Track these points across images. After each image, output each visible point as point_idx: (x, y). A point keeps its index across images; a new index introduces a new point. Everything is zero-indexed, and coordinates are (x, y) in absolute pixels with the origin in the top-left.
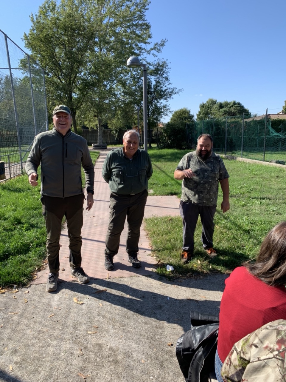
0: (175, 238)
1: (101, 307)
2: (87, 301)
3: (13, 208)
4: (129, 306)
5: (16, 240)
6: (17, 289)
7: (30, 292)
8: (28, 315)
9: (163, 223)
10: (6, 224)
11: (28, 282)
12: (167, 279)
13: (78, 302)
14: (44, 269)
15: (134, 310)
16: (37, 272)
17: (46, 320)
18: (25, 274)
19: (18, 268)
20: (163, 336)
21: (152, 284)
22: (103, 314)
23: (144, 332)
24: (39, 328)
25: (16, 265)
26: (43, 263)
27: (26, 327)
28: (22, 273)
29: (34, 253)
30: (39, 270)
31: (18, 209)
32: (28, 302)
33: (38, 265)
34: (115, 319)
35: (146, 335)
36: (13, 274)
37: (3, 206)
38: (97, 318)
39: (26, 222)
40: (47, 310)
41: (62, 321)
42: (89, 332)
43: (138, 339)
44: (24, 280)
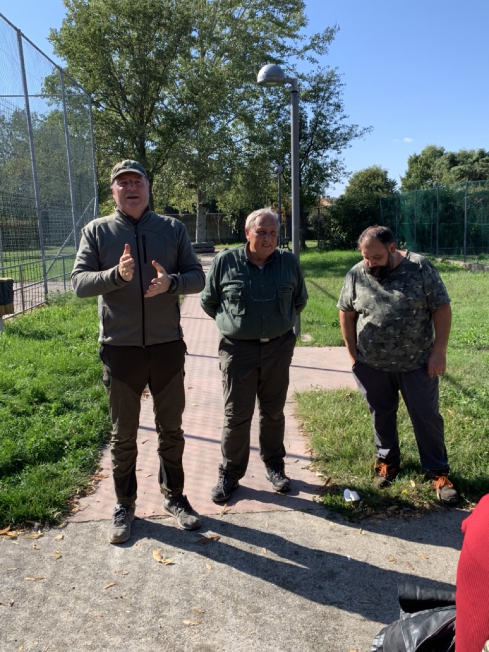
0: (361, 434)
1: (209, 571)
2: (180, 559)
3: (30, 370)
4: (266, 571)
5: (37, 433)
6: (39, 532)
7: (66, 537)
8: (63, 584)
9: (334, 402)
10: (16, 401)
11: (62, 519)
12: (346, 517)
13: (163, 561)
14: (93, 493)
15: (278, 579)
16: (79, 498)
17: (98, 594)
18: (55, 501)
19: (42, 488)
20: (339, 636)
21: (313, 528)
22: (214, 587)
23: (299, 625)
24: (84, 609)
25: (39, 483)
26: (91, 481)
27: (60, 606)
28: (50, 500)
29: (71, 460)
30: (83, 494)
31: (40, 373)
32: (61, 557)
33: (80, 484)
34: (238, 596)
35: (304, 632)
36: (31, 501)
37: (10, 366)
38: (202, 593)
39: (56, 399)
40: (100, 574)
41: (131, 598)
42: (187, 622)
43: (287, 639)
44: (54, 513)
